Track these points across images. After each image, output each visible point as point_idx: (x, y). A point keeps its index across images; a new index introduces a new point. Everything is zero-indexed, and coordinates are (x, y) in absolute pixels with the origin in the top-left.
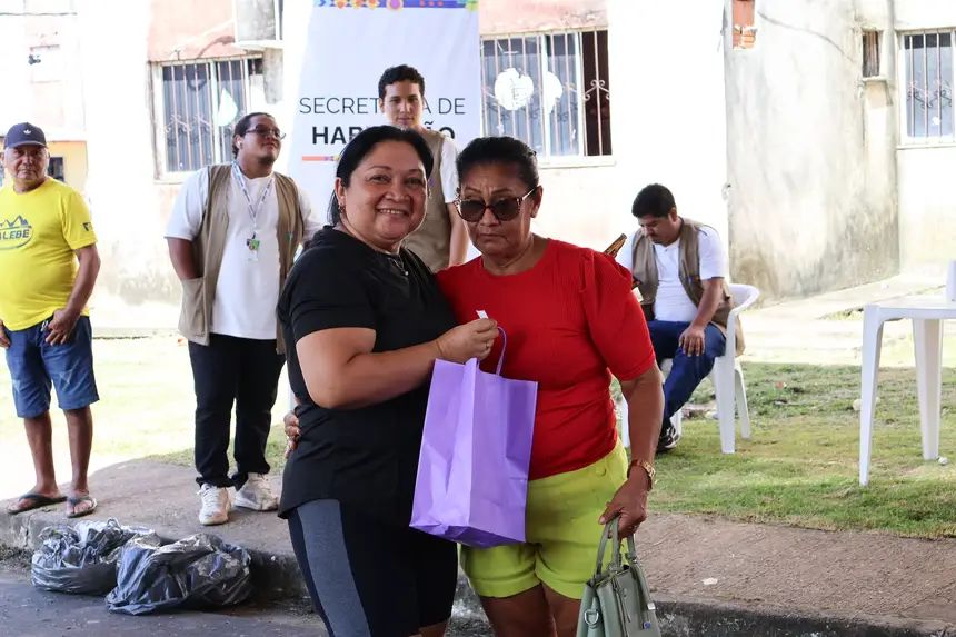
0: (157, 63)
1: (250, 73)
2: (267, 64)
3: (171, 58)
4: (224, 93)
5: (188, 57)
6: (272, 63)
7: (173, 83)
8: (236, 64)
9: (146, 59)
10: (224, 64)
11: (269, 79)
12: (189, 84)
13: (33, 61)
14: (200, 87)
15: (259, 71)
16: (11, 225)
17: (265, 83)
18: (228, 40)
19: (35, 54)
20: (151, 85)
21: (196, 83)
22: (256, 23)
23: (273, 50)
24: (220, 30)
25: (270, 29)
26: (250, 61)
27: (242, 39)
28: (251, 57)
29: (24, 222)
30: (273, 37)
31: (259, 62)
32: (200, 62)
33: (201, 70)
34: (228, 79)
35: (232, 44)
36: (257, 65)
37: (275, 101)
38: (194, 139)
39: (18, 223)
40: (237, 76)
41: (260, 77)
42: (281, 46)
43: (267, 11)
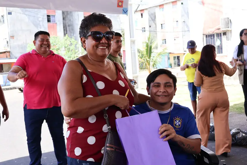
0: (205, 34)
1: (223, 35)
2: (227, 33)
3: (207, 33)
4: (218, 39)
5: (211, 33)
6: (228, 33)
7: (208, 38)
8: (220, 34)
9: (202, 34)
10: (218, 34)
11: (227, 36)
12: (211, 38)
13: (175, 40)
14: (213, 38)
15: (225, 35)
16: (190, 60)
17: (227, 37)
18: (219, 29)
19: (175, 39)
20: (203, 38)
22: (225, 25)
23: (228, 30)
24: (217, 27)
25: (228, 26)
26: (223, 33)
27: (222, 28)
28: (223, 32)
29: (193, 59)
30: (229, 28)
31: (225, 33)
32: (213, 34)
33: (213, 35)
34: (219, 36)
35: (220, 30)
36: (225, 34)
37: (228, 40)
39: (192, 59)
40: (221, 36)
41: (225, 36)
42: (230, 29)
43: (227, 22)
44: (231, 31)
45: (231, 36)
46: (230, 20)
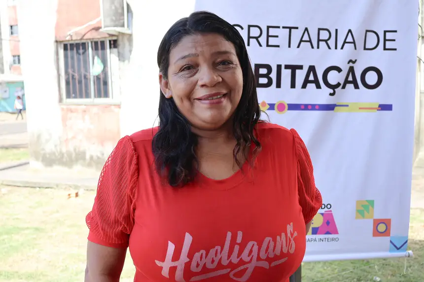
0: (60, 42)
1: (110, 47)
2: (120, 42)
3: (67, 39)
4: (96, 58)
5: (76, 39)
6: (123, 41)
7: (69, 52)
8: (103, 43)
9: (54, 40)
10: (96, 43)
11: (120, 51)
12: (77, 52)
14: (83, 53)
15: (114, 47)
18: (98, 29)
20: (57, 54)
21: (81, 51)
22: (114, 18)
23: (123, 34)
24: (94, 23)
25: (122, 21)
26: (110, 41)
27: (105, 26)
28: (111, 39)
30: (123, 26)
31: (115, 41)
32: (82, 41)
33: (83, 45)
34: (98, 50)
35: (101, 31)
36: (114, 44)
37: (121, 60)
38: (80, 82)
40: (103, 49)
41: (116, 50)
42: (128, 32)
43: (120, 11)
44: (130, 35)
45: (130, 51)
46: (128, 5)
